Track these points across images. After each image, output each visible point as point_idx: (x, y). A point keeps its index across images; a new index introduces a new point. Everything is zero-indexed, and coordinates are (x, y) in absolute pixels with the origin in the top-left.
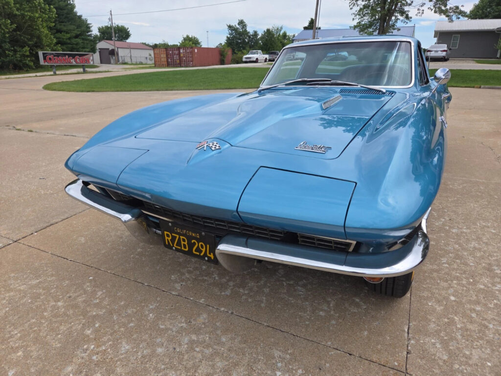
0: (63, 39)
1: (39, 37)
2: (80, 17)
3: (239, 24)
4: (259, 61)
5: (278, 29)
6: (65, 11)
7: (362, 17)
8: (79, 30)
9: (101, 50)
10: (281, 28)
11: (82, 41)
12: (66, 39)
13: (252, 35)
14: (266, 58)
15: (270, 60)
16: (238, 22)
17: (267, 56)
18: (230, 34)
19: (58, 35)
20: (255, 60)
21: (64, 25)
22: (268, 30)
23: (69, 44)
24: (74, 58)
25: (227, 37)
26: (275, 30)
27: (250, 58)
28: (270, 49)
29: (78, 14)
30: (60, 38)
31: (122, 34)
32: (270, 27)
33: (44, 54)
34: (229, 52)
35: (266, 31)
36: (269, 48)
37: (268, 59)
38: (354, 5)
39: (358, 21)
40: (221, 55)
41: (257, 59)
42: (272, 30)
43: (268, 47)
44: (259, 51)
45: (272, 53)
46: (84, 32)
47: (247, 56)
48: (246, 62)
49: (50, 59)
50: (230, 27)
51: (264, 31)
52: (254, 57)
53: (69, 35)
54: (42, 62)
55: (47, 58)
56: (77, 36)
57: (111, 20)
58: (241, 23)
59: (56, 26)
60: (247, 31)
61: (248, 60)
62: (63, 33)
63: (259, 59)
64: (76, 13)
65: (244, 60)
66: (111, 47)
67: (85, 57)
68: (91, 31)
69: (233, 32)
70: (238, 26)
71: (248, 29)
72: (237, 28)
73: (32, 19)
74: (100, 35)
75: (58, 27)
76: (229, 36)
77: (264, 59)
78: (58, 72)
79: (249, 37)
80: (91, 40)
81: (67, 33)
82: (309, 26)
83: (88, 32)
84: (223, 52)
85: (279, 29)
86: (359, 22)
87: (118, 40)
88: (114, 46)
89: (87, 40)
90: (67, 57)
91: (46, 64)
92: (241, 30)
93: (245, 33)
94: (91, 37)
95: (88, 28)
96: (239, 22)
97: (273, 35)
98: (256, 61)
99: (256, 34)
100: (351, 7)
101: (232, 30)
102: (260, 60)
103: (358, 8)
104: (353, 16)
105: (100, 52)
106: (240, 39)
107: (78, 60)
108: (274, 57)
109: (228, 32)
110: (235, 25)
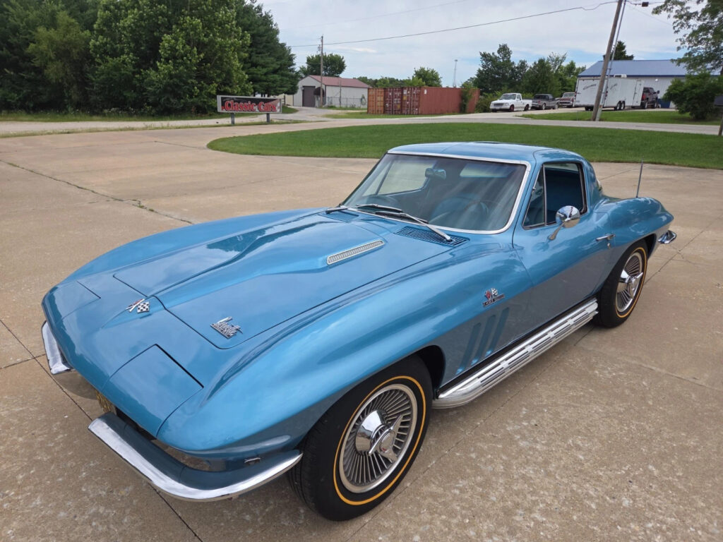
0: (257, 74)
1: (229, 73)
2: (283, 45)
3: (499, 52)
4: (515, 110)
5: (557, 59)
6: (265, 38)
8: (279, 63)
9: (305, 89)
10: (564, 58)
11: (280, 78)
12: (262, 75)
13: (517, 68)
14: (528, 105)
15: (534, 108)
16: (498, 48)
17: (530, 102)
18: (484, 67)
19: (253, 70)
20: (508, 107)
21: (262, 57)
22: (541, 61)
23: (265, 81)
24: (257, 104)
25: (479, 70)
26: (553, 61)
27: (501, 104)
28: (541, 90)
29: (280, 42)
30: (253, 74)
31: (334, 65)
32: (546, 57)
33: (222, 98)
34: (475, 94)
35: (537, 62)
36: (539, 89)
37: (530, 105)
40: (462, 100)
41: (512, 106)
42: (548, 60)
43: (537, 87)
44: (517, 94)
45: (538, 97)
46: (285, 65)
47: (498, 101)
48: (495, 111)
49: (229, 105)
50: (485, 56)
51: (535, 63)
52: (508, 102)
53: (265, 70)
54: (220, 109)
55: (226, 105)
56: (275, 72)
57: (321, 48)
58: (504, 50)
59: (252, 58)
60: (509, 61)
61: (498, 108)
62: (258, 67)
63: (515, 106)
64: (277, 40)
65: (492, 107)
66: (317, 85)
67: (270, 103)
68: (294, 64)
69: (489, 63)
70: (497, 55)
72: (496, 57)
73: (222, 48)
74: (308, 67)
75: (255, 59)
76: (482, 69)
77: (525, 106)
78: (237, 120)
79: (513, 70)
80: (292, 77)
81: (263, 67)
83: (291, 65)
84: (466, 93)
85: (560, 58)
87: (329, 75)
88: (321, 82)
89: (287, 76)
90: (249, 103)
91: (224, 111)
92: (501, 60)
93: (508, 63)
94: (293, 72)
95: (291, 58)
96: (500, 49)
97: (549, 68)
98: (511, 109)
99: (523, 64)
100: (676, 29)
101: (487, 61)
102: (517, 108)
103: (690, 31)
104: (679, 43)
105: (303, 91)
106: (498, 74)
107: (262, 107)
108: (542, 102)
109: (481, 64)
110: (493, 54)
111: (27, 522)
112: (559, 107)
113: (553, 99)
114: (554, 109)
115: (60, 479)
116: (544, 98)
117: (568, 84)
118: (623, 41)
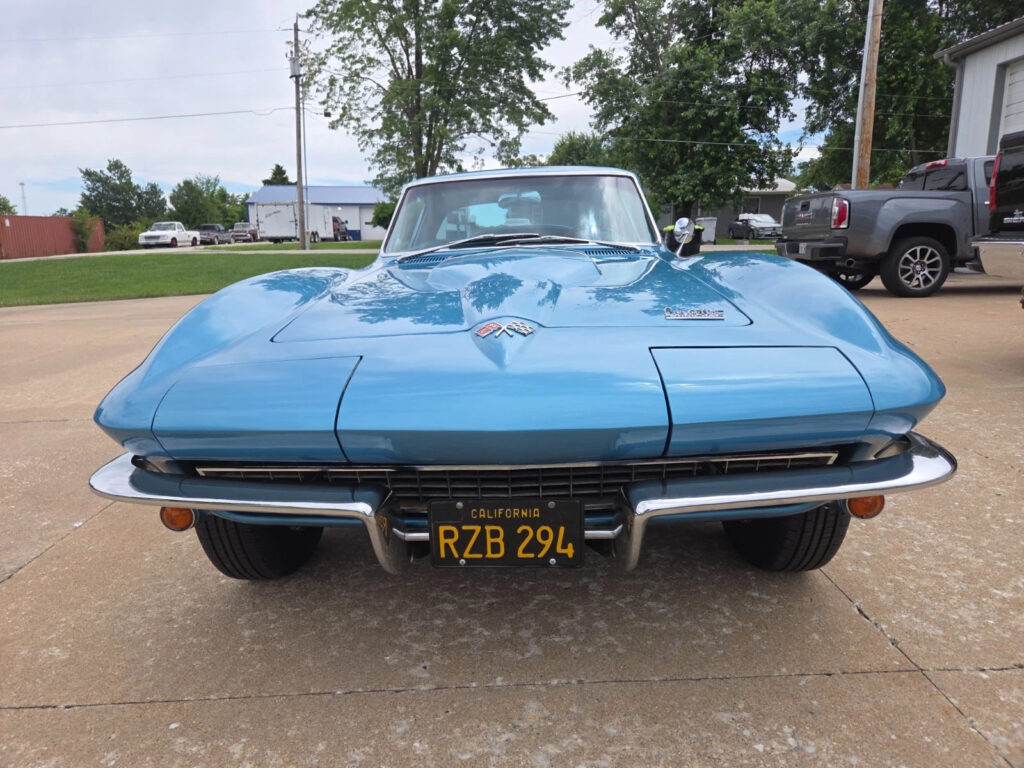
3: (110, 169)
4: (179, 244)
5: (208, 181)
7: (383, 166)
13: (146, 193)
14: (195, 239)
15: (203, 242)
16: (107, 164)
17: (196, 234)
18: (90, 189)
20: (169, 241)
22: (187, 183)
25: (84, 195)
26: (203, 184)
27: (158, 237)
32: (192, 178)
34: (96, 226)
35: (182, 185)
36: (195, 218)
37: (199, 238)
38: (367, 143)
39: (379, 172)
40: (72, 232)
41: (174, 239)
42: (197, 182)
43: (193, 216)
44: (177, 223)
45: (205, 228)
47: (149, 233)
48: (147, 246)
50: (88, 174)
51: (179, 185)
52: (167, 235)
58: (115, 166)
60: (131, 183)
61: (152, 242)
63: (178, 239)
65: (142, 241)
69: (98, 184)
70: (109, 174)
71: (135, 182)
72: (108, 178)
76: (87, 193)
77: (191, 239)
79: (140, 196)
82: (273, 178)
84: (82, 225)
85: (212, 181)
86: (381, 175)
92: (118, 182)
93: (128, 188)
96: (110, 166)
97: (200, 193)
98: (173, 243)
99: (154, 190)
100: (362, 146)
101: (93, 181)
102: (181, 242)
103: (375, 151)
104: (369, 164)
106: (118, 201)
108: (213, 235)
109: (84, 186)
110: (101, 171)
112: (236, 241)
113: (226, 230)
114: (229, 243)
116: (212, 228)
117: (229, 214)
118: (281, 165)
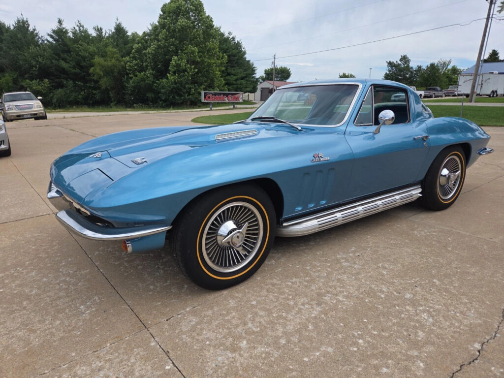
0: (231, 80)
1: (212, 80)
2: (249, 61)
3: (401, 60)
5: (445, 63)
6: (236, 58)
8: (245, 73)
9: (263, 89)
10: (450, 62)
11: (246, 82)
12: (233, 80)
13: (415, 71)
14: (421, 95)
15: (426, 97)
16: (400, 58)
17: (422, 93)
18: (390, 71)
19: (228, 77)
21: (234, 69)
22: (432, 65)
23: (236, 84)
24: (227, 96)
25: (386, 74)
26: (441, 65)
28: (432, 85)
29: (247, 60)
30: (228, 80)
31: (283, 74)
32: (436, 62)
33: (205, 93)
35: (429, 66)
36: (431, 84)
37: (423, 95)
42: (438, 64)
43: (430, 83)
45: (430, 89)
46: (249, 74)
49: (209, 97)
50: (390, 64)
51: (427, 66)
53: (235, 77)
54: (203, 100)
55: (207, 96)
56: (242, 78)
57: (274, 63)
58: (404, 59)
59: (228, 70)
60: (409, 66)
62: (231, 76)
64: (245, 58)
66: (271, 87)
67: (236, 96)
68: (256, 74)
69: (394, 68)
70: (400, 63)
71: (411, 65)
72: (399, 64)
73: (209, 65)
74: (266, 76)
75: (229, 71)
76: (388, 72)
78: (213, 109)
79: (412, 72)
80: (253, 82)
81: (235, 75)
82: (489, 58)
83: (253, 74)
85: (447, 63)
87: (279, 80)
88: (273, 85)
89: (250, 81)
90: (222, 95)
91: (206, 101)
92: (403, 66)
93: (408, 68)
94: (255, 78)
95: (253, 71)
96: (402, 58)
97: (438, 70)
99: (419, 68)
101: (392, 67)
105: (261, 91)
106: (400, 76)
107: (230, 98)
108: (432, 93)
109: (387, 69)
110: (396, 62)
111: (24, 282)
112: (446, 96)
113: (441, 90)
114: (442, 97)
115: (49, 265)
116: (434, 89)
117: (453, 80)
118: (496, 50)
